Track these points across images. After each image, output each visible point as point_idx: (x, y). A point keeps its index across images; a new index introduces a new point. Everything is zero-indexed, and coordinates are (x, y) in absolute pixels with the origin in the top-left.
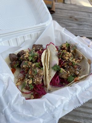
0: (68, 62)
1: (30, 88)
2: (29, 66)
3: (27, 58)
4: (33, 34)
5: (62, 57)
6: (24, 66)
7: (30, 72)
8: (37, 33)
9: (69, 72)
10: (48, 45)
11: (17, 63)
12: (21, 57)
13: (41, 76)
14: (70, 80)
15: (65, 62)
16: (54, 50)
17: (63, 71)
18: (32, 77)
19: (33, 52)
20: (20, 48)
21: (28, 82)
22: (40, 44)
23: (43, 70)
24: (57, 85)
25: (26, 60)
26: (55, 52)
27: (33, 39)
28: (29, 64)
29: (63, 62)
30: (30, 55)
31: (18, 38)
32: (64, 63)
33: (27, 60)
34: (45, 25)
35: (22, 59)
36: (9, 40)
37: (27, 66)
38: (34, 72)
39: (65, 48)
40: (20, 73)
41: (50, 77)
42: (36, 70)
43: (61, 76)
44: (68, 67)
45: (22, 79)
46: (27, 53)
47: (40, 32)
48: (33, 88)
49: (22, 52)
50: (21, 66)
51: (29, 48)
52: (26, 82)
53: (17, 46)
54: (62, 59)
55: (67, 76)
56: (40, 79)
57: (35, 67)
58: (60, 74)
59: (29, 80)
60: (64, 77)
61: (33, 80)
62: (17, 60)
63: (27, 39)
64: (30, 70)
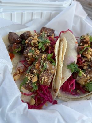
0: (89, 62)
1: (32, 88)
2: (37, 56)
3: (34, 43)
4: (45, 12)
5: (83, 53)
6: (29, 54)
7: (37, 65)
8: (51, 13)
9: (88, 76)
10: (63, 32)
11: (19, 48)
12: (27, 41)
13: (51, 74)
14: (90, 89)
15: (85, 61)
16: (72, 40)
17: (83, 75)
18: (38, 72)
19: (45, 37)
20: (25, 28)
21: (31, 78)
22: (52, 28)
23: (55, 66)
24: (69, 92)
25: (32, 46)
26: (74, 44)
27: (43, 19)
28: (37, 53)
29: (84, 60)
30: (40, 40)
31: (25, 13)
32: (83, 62)
33: (34, 46)
34: (62, 5)
35: (28, 43)
36: (12, 13)
37: (34, 56)
38: (43, 66)
39: (88, 42)
40: (20, 62)
41: (63, 78)
42: (46, 64)
43: (79, 80)
44: (90, 70)
45: (21, 71)
46: (36, 37)
47: (54, 12)
48: (36, 89)
49: (29, 33)
50: (25, 53)
51: (35, 31)
52: (29, 78)
53: (21, 24)
54: (83, 56)
55: (86, 82)
56: (48, 78)
57: (46, 59)
58: (78, 78)
59: (33, 76)
60: (82, 82)
61: (38, 77)
62: (18, 43)
63: (35, 17)
64: (37, 62)
